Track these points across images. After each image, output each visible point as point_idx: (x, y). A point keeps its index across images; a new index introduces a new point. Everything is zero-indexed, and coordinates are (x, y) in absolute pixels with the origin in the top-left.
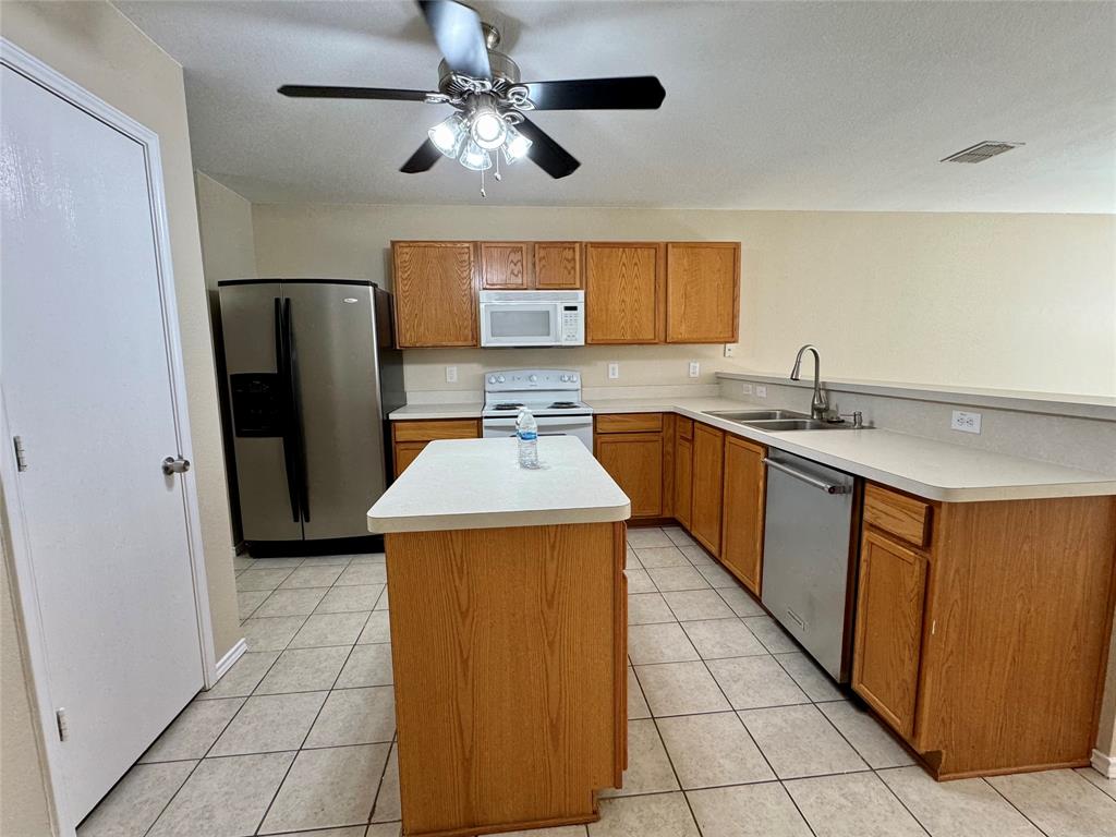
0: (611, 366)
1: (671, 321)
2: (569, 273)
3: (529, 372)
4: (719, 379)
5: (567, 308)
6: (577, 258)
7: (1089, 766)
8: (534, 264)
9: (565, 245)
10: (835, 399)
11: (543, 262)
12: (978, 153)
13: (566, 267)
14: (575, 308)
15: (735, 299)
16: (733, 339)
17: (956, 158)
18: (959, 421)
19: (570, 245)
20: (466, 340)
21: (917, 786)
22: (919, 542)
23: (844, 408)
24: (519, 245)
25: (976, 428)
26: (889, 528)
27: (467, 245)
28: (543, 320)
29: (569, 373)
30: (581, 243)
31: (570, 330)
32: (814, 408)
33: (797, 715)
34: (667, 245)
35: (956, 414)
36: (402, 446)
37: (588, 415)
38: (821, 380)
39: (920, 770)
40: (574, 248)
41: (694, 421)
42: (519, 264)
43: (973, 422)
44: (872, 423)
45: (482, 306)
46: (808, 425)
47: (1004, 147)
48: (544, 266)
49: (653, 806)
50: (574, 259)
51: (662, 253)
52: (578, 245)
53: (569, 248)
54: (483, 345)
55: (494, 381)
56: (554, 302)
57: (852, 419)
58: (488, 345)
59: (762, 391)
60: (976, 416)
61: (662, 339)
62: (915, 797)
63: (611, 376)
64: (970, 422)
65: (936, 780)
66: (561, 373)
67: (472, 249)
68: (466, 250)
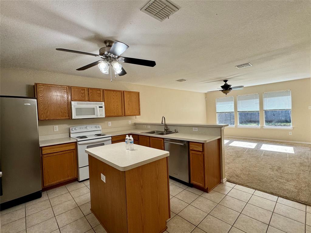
0: (109, 123)
1: (126, 111)
2: (99, 97)
3: (86, 126)
4: (135, 124)
5: (100, 107)
6: (101, 93)
7: (221, 183)
8: (89, 94)
9: (98, 89)
10: (169, 127)
11: (91, 94)
12: (181, 80)
13: (98, 96)
14: (102, 107)
15: (139, 105)
16: (139, 114)
17: (178, 81)
18: (194, 129)
19: (99, 89)
20: (66, 117)
21: (207, 195)
22: (202, 151)
23: (171, 129)
24: (84, 88)
25: (197, 130)
26: (196, 150)
27: (66, 87)
28: (93, 111)
29: (98, 126)
30: (102, 89)
31: (101, 113)
32: (165, 129)
33: (184, 192)
34: (124, 91)
35: (194, 128)
36: (45, 156)
37: (110, 137)
38: (166, 123)
39: (205, 193)
40: (100, 91)
41: (138, 135)
42: (84, 94)
43: (196, 130)
44: (177, 131)
45: (72, 106)
46: (165, 134)
47: (185, 80)
48: (92, 95)
49: (174, 220)
50: (100, 93)
51: (123, 93)
52: (101, 90)
53: (99, 90)
54: (73, 118)
55: (74, 129)
56: (96, 105)
57: (174, 131)
58: (75, 118)
59: (149, 127)
60: (197, 128)
61: (124, 115)
62: (207, 197)
63: (109, 126)
64: (196, 129)
65: (208, 193)
66: (95, 126)
67: (68, 88)
68: (66, 88)
